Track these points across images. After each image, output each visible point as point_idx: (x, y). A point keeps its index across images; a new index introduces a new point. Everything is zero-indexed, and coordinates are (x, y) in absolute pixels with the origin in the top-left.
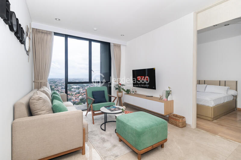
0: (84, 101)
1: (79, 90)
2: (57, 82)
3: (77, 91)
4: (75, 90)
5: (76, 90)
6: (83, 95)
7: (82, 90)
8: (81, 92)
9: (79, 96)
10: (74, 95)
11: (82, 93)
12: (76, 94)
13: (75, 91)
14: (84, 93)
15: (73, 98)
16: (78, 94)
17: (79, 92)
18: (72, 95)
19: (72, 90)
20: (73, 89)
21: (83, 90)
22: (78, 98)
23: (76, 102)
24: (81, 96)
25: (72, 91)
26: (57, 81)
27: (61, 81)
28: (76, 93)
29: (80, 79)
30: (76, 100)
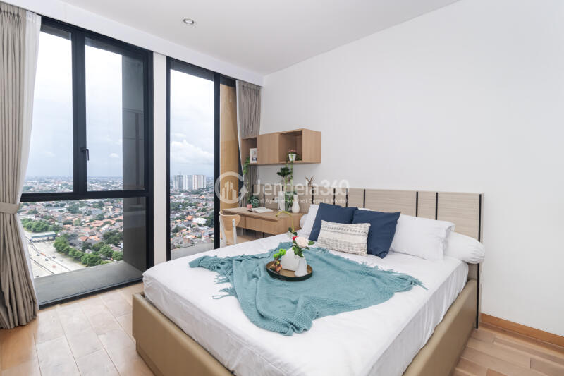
0: (116, 239)
1: (102, 209)
2: (31, 187)
3: (97, 212)
4: (89, 209)
5: (92, 209)
6: (113, 222)
7: (110, 209)
8: (109, 214)
9: (102, 226)
10: (86, 225)
11: (110, 217)
12: (91, 221)
13: (89, 213)
14: (116, 216)
15: (82, 231)
16: (99, 221)
17: (102, 215)
18: (81, 225)
19: (80, 209)
20: (84, 208)
21: (113, 210)
22: (98, 230)
23: (90, 244)
24: (107, 226)
25: (81, 213)
26: (34, 185)
27: (45, 186)
28: (91, 217)
29: (106, 179)
30: (93, 238)
